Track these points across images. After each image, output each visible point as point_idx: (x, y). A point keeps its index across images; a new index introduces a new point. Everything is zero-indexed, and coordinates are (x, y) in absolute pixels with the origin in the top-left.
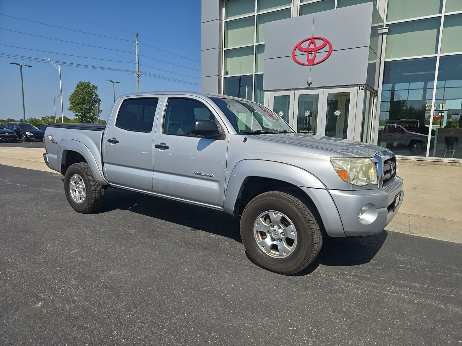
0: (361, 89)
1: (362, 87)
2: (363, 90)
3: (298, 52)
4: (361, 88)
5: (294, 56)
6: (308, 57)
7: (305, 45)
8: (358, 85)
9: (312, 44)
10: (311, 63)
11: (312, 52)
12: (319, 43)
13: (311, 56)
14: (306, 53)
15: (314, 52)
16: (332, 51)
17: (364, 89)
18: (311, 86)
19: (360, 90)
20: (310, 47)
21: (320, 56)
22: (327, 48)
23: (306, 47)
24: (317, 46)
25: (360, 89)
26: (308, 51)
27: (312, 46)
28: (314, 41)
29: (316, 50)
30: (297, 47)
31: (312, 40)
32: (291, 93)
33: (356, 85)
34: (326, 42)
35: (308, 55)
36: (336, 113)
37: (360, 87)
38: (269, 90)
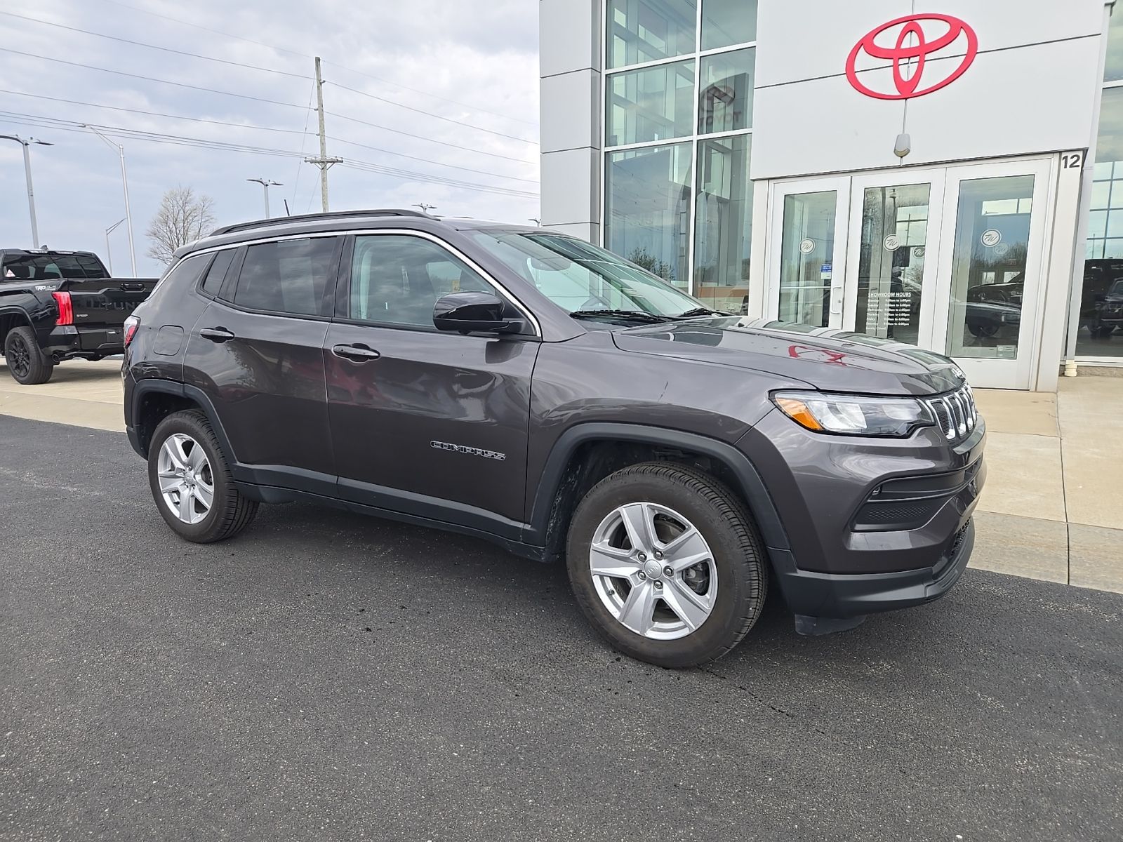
0: (1071, 166)
1: (1075, 158)
2: (1078, 166)
3: (863, 59)
4: (1070, 161)
5: (850, 73)
6: (897, 75)
7: (886, 41)
8: (1060, 152)
9: (910, 33)
10: (907, 90)
11: (909, 58)
12: (934, 31)
13: (907, 70)
14: (890, 62)
15: (917, 59)
16: (978, 53)
17: (1080, 163)
18: (907, 160)
19: (1065, 167)
20: (905, 45)
21: (936, 69)
22: (960, 44)
23: (893, 46)
24: (928, 40)
25: (1068, 166)
26: (896, 55)
27: (912, 41)
28: (916, 23)
29: (923, 50)
30: (861, 44)
31: (911, 24)
32: (841, 183)
33: (1053, 152)
34: (957, 26)
35: (896, 68)
36: (985, 237)
37: (1066, 158)
38: (769, 179)
